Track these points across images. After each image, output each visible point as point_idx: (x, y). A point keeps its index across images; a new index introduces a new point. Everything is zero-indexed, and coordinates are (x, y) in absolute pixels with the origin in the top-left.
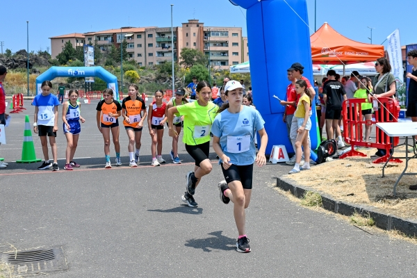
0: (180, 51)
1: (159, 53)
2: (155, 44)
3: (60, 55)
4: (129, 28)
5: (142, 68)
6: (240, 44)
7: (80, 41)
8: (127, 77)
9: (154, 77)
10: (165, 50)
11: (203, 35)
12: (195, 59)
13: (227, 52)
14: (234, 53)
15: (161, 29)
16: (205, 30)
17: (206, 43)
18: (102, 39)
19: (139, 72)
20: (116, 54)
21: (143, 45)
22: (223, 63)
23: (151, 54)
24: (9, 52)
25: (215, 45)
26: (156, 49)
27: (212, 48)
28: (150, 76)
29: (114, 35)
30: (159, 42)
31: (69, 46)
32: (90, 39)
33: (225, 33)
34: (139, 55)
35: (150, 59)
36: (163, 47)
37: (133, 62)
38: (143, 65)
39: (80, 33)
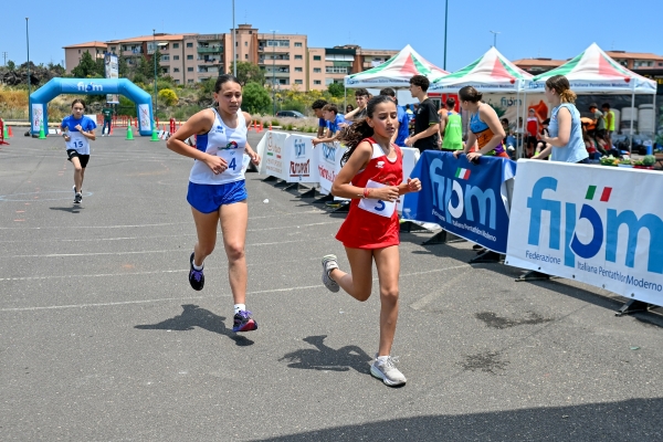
0: (228, 65)
1: (201, 67)
2: (196, 56)
3: (76, 69)
4: (162, 35)
5: (180, 87)
6: (304, 57)
7: (101, 52)
8: (163, 97)
9: (196, 98)
10: (208, 64)
11: (257, 44)
12: (249, 76)
13: (288, 67)
14: (296, 68)
15: (204, 36)
16: (260, 38)
17: (261, 56)
18: (129, 48)
19: (177, 91)
20: (147, 69)
21: (181, 58)
22: (283, 81)
23: (191, 69)
24: (11, 64)
25: (272, 58)
26: (197, 62)
27: (267, 61)
28: (191, 96)
29: (144, 43)
30: (200, 54)
31: (87, 58)
32: (113, 49)
33: (286, 43)
34: (176, 70)
35: (189, 76)
36: (207, 60)
37: (168, 79)
38: (181, 83)
39: (101, 41)
